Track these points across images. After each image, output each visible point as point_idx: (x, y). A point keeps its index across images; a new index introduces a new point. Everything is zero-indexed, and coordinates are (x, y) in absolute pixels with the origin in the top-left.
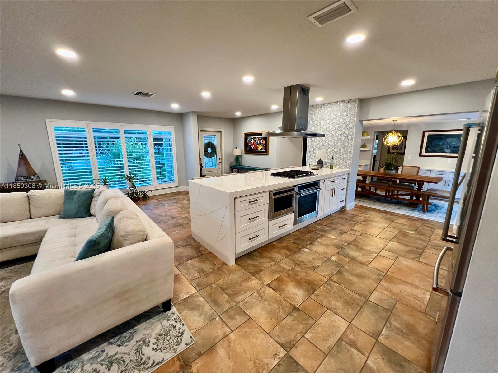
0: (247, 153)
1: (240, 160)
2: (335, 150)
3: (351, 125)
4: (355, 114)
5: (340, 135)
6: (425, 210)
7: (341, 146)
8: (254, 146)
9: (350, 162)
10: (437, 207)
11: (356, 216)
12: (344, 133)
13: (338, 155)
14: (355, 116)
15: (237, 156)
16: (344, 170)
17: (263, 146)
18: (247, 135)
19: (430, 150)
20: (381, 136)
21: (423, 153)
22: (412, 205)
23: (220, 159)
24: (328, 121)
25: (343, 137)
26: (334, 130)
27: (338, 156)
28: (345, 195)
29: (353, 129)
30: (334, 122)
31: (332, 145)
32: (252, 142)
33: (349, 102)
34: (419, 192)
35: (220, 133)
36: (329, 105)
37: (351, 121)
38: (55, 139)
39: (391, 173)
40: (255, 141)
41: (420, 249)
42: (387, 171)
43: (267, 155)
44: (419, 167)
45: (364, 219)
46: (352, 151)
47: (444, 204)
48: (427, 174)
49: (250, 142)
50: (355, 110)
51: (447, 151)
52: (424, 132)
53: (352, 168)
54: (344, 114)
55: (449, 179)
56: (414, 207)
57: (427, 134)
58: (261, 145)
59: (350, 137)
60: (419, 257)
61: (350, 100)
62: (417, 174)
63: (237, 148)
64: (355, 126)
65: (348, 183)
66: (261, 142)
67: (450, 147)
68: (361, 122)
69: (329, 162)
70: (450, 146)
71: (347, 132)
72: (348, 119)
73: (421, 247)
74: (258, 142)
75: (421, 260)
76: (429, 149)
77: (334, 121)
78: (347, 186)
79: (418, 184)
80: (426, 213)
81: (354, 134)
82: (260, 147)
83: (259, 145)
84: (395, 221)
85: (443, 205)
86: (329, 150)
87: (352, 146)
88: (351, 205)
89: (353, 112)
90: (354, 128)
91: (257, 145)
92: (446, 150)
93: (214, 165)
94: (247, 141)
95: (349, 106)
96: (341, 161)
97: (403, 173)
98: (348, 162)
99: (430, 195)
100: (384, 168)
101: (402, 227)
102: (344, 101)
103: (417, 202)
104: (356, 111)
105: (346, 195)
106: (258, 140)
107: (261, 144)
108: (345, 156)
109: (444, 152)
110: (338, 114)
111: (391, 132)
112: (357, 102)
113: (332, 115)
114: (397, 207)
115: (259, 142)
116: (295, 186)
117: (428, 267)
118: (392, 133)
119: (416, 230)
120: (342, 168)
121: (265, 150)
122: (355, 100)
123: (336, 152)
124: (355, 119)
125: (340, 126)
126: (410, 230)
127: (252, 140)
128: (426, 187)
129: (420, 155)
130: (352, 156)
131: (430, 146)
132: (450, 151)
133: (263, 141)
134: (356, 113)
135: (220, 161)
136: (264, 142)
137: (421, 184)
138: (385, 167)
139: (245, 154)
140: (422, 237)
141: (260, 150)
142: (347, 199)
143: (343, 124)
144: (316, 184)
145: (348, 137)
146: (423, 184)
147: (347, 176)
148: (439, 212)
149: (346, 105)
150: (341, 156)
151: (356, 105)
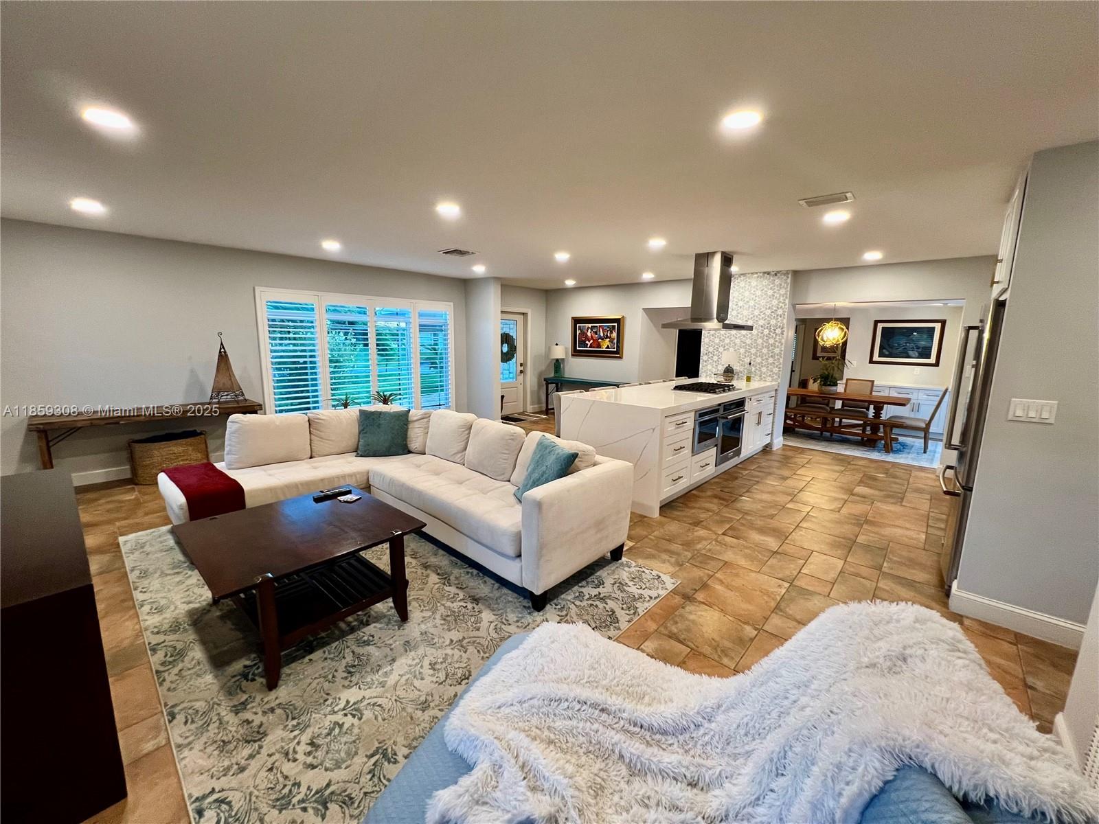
0: (576, 353)
1: (562, 366)
2: (753, 351)
3: (780, 312)
4: (786, 294)
5: (762, 327)
6: (888, 449)
7: (762, 344)
8: (592, 341)
9: (780, 371)
10: (904, 446)
11: (792, 457)
12: (768, 324)
13: (759, 358)
14: (787, 298)
15: (557, 360)
16: (768, 384)
17: (612, 342)
18: (576, 321)
19: (887, 353)
20: (801, 326)
21: (876, 358)
22: (868, 443)
23: (521, 365)
24: (740, 304)
25: (766, 330)
26: (752, 318)
27: (759, 360)
28: (771, 424)
29: (784, 318)
30: (751, 305)
31: (748, 343)
32: (589, 334)
33: (776, 275)
34: (877, 421)
35: (522, 316)
36: (742, 278)
37: (781, 304)
38: (266, 323)
39: (830, 390)
40: (596, 333)
41: (900, 493)
42: (824, 388)
43: (620, 358)
44: (873, 382)
45: (806, 461)
46: (782, 353)
47: (914, 442)
48: (884, 393)
49: (583, 334)
50: (787, 288)
51: (914, 356)
52: (876, 322)
53: (781, 380)
54: (769, 294)
55: (919, 401)
56: (871, 447)
57: (880, 326)
58: (608, 339)
59: (778, 331)
60: (901, 502)
61: (778, 272)
62: (871, 393)
63: (557, 345)
64: (786, 314)
65: (775, 404)
66: (609, 335)
67: (918, 348)
68: (794, 306)
69: (741, 370)
70: (916, 346)
71: (773, 322)
72: (775, 302)
73: (901, 491)
74: (602, 335)
75: (904, 504)
76: (884, 351)
77: (752, 303)
78: (774, 409)
79: (874, 409)
80: (891, 454)
81: (785, 326)
82: (605, 344)
83: (602, 339)
84: (852, 463)
85: (912, 444)
86: (742, 351)
87: (782, 344)
88: (779, 441)
89: (783, 291)
90: (786, 316)
91: (600, 340)
92: (911, 353)
93: (511, 375)
94: (578, 332)
95: (777, 282)
96: (764, 369)
97: (848, 391)
98: (776, 370)
99: (895, 424)
100: (819, 381)
101: (866, 470)
102: (769, 273)
103: (874, 437)
104: (789, 289)
105: (773, 425)
106: (601, 330)
107: (607, 337)
108: (771, 360)
109: (909, 357)
110: (759, 293)
111: (828, 320)
112: (790, 276)
113: (747, 294)
114: (845, 447)
115: (604, 334)
116: (720, 405)
117: (915, 511)
118: (830, 323)
119: (887, 473)
120: (765, 381)
121: (615, 350)
122: (787, 273)
123: (755, 354)
124: (787, 301)
125: (761, 312)
126: (878, 473)
127: (589, 331)
128: (888, 412)
129: (871, 361)
130: (781, 360)
131: (887, 347)
132: (917, 354)
133: (611, 333)
134: (788, 293)
135: (522, 369)
136: (614, 335)
137: (879, 408)
138: (821, 381)
139: (572, 355)
140: (897, 481)
141: (604, 349)
142: (774, 432)
143: (766, 309)
144: (740, 404)
145: (775, 330)
146: (882, 408)
147: (773, 394)
148: (909, 453)
149: (772, 278)
150: (763, 360)
151: (789, 281)
